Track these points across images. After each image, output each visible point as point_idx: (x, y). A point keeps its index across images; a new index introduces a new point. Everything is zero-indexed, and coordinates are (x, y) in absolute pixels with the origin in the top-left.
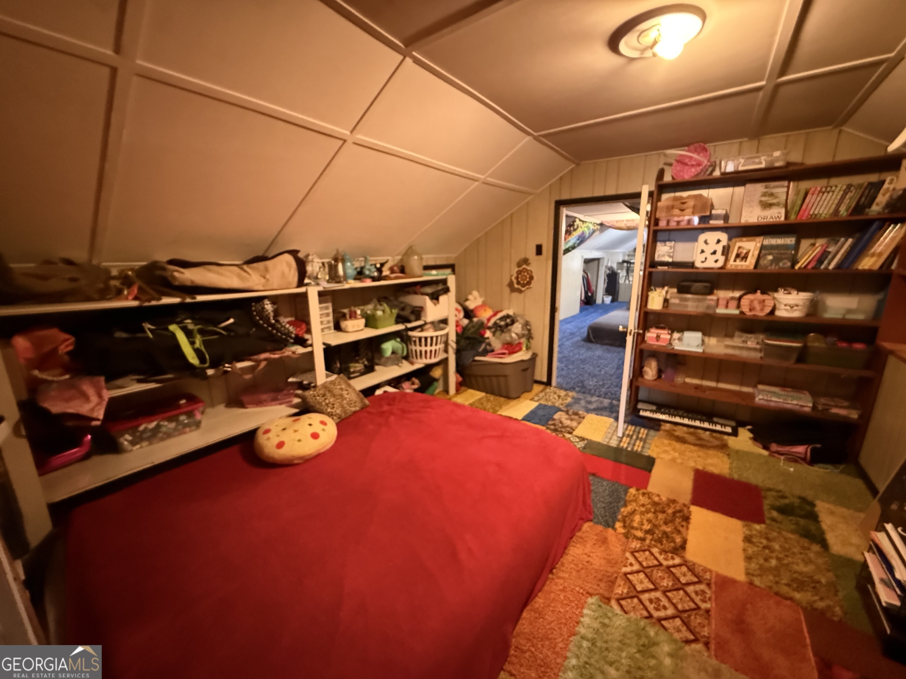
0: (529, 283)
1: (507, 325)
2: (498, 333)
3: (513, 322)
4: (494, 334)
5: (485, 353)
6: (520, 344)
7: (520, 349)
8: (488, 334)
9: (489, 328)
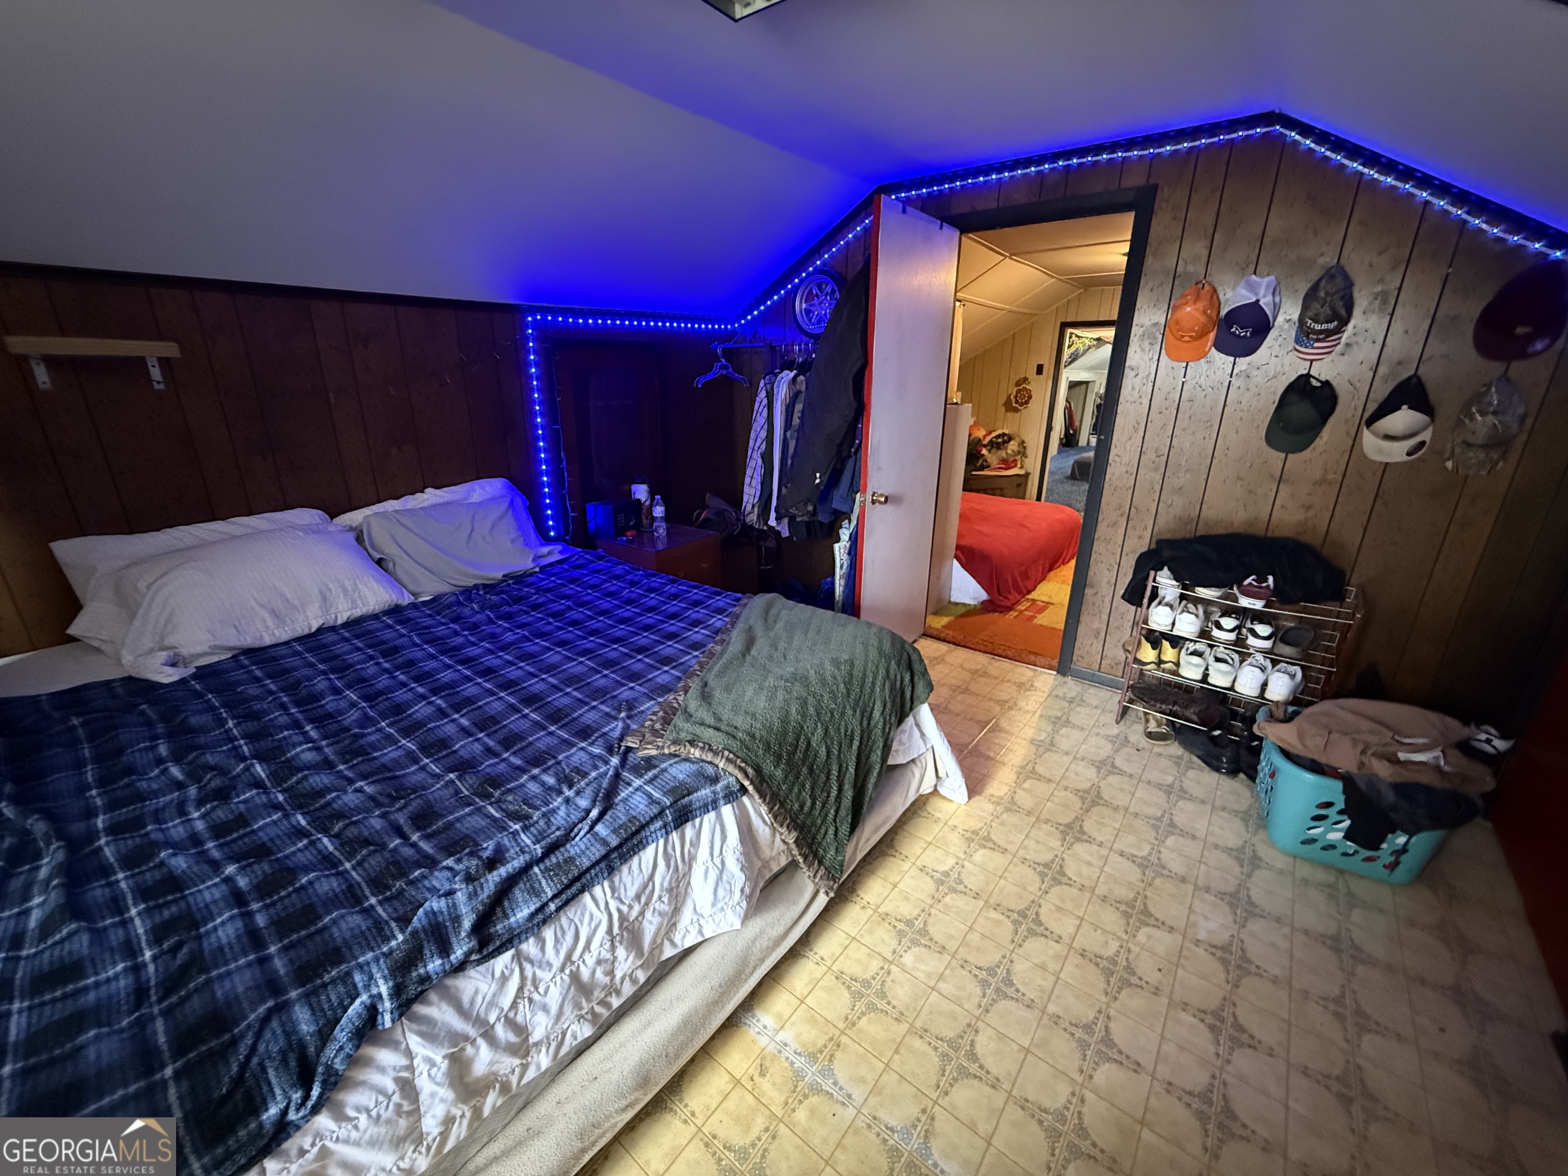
0: (1027, 402)
1: (1004, 442)
2: (994, 450)
3: (1010, 439)
4: (990, 451)
5: (982, 468)
6: (1015, 461)
7: (1016, 466)
8: (984, 451)
9: (985, 446)
